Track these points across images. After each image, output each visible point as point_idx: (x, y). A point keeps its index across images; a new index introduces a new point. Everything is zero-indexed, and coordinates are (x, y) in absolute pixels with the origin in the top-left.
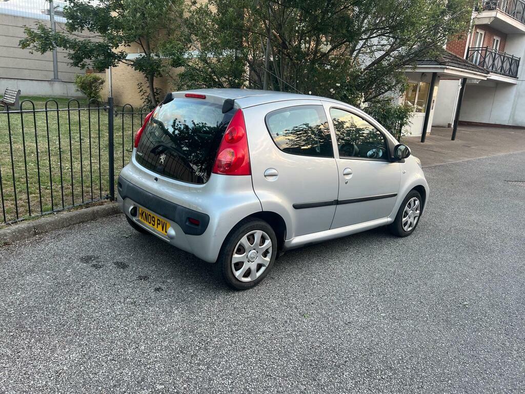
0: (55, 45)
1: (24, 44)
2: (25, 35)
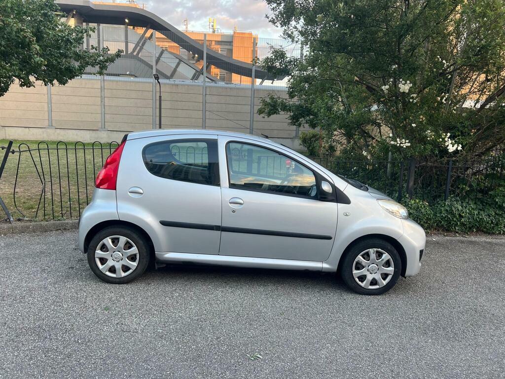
0: (280, 110)
1: (260, 112)
2: (261, 104)
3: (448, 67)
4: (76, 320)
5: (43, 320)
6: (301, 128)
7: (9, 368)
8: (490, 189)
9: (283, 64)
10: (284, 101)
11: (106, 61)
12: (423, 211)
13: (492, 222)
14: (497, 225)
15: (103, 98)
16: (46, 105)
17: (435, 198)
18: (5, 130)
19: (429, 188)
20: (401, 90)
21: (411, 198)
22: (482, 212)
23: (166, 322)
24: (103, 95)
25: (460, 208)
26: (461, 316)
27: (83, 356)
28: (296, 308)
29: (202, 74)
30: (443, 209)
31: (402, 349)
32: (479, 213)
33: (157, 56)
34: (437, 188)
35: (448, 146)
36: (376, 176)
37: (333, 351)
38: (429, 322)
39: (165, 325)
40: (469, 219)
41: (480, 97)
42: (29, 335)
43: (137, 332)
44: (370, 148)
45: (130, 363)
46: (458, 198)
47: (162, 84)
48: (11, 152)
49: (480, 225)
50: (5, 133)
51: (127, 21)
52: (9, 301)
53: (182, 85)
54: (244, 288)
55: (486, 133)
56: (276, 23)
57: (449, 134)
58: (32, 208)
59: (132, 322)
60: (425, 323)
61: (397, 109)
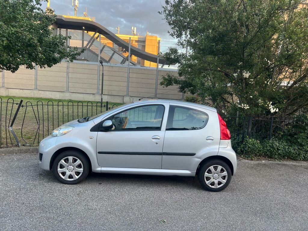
0: (173, 83)
1: (162, 84)
2: (162, 79)
3: (271, 64)
4: (62, 202)
5: (44, 202)
6: (186, 94)
7: (29, 227)
8: (295, 134)
9: (176, 57)
10: (176, 78)
11: (76, 55)
12: (256, 146)
13: (296, 153)
14: (299, 155)
15: (68, 73)
16: (34, 76)
17: (263, 138)
18: (8, 90)
19: (260, 133)
20: (244, 77)
21: (250, 138)
22: (290, 147)
23: (112, 205)
24: (68, 71)
25: (278, 145)
26: (276, 206)
27: (68, 222)
28: (184, 199)
29: (128, 60)
30: (268, 145)
31: (243, 223)
32: (289, 148)
33: (101, 49)
34: (265, 133)
35: (271, 109)
36: (230, 124)
37: (204, 222)
38: (258, 209)
39: (111, 206)
40: (283, 151)
41: (290, 80)
42: (37, 210)
43: (96, 210)
44: (226, 107)
45: (94, 226)
46: (277, 139)
47: (104, 65)
48: (22, 106)
49: (289, 155)
50: (8, 92)
51: (84, 28)
52: (24, 191)
53: (115, 67)
54: (154, 187)
55: (293, 102)
56: (174, 36)
57: (271, 102)
58: (30, 138)
59: (94, 204)
60: (256, 209)
61: (242, 87)
